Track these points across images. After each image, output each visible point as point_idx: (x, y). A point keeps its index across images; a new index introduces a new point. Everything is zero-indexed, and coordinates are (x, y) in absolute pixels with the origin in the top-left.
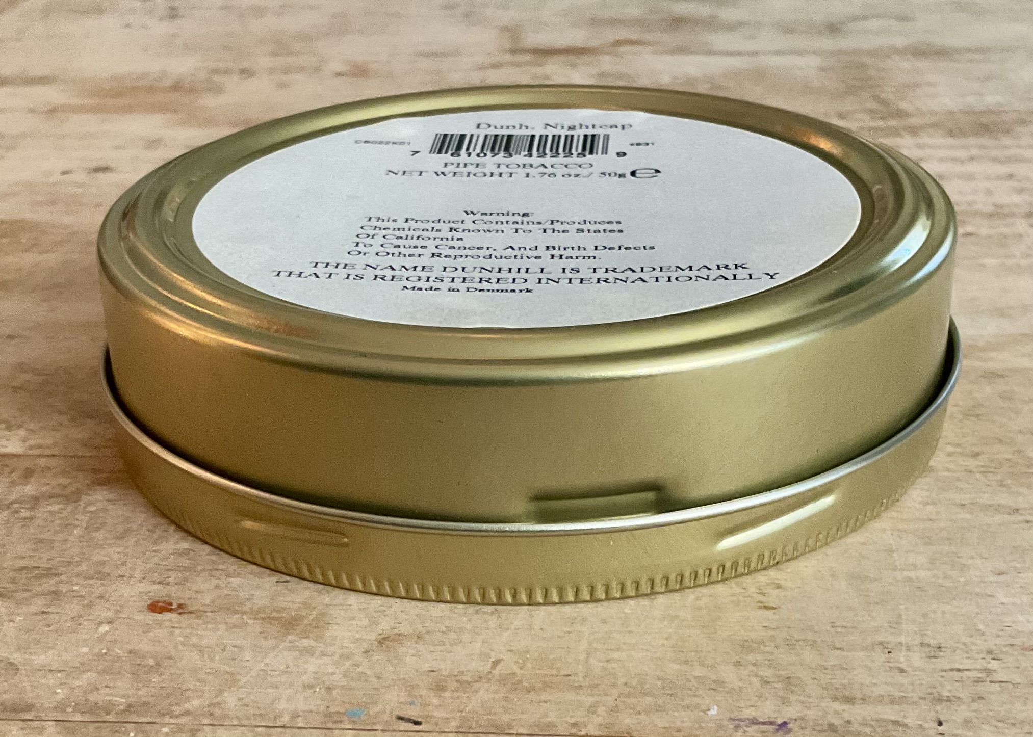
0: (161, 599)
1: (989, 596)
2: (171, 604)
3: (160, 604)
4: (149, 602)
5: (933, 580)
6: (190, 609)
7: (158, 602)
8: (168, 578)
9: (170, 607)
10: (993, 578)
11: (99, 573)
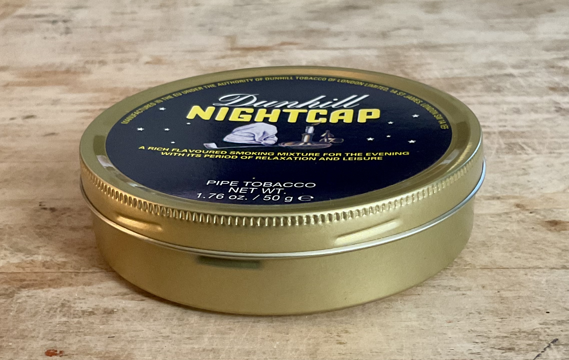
0: (52, 349)
1: (444, 334)
2: (56, 351)
3: (52, 351)
4: (46, 351)
5: (418, 326)
6: (66, 353)
7: (50, 350)
8: (55, 337)
9: (56, 353)
10: (446, 325)
11: (22, 335)
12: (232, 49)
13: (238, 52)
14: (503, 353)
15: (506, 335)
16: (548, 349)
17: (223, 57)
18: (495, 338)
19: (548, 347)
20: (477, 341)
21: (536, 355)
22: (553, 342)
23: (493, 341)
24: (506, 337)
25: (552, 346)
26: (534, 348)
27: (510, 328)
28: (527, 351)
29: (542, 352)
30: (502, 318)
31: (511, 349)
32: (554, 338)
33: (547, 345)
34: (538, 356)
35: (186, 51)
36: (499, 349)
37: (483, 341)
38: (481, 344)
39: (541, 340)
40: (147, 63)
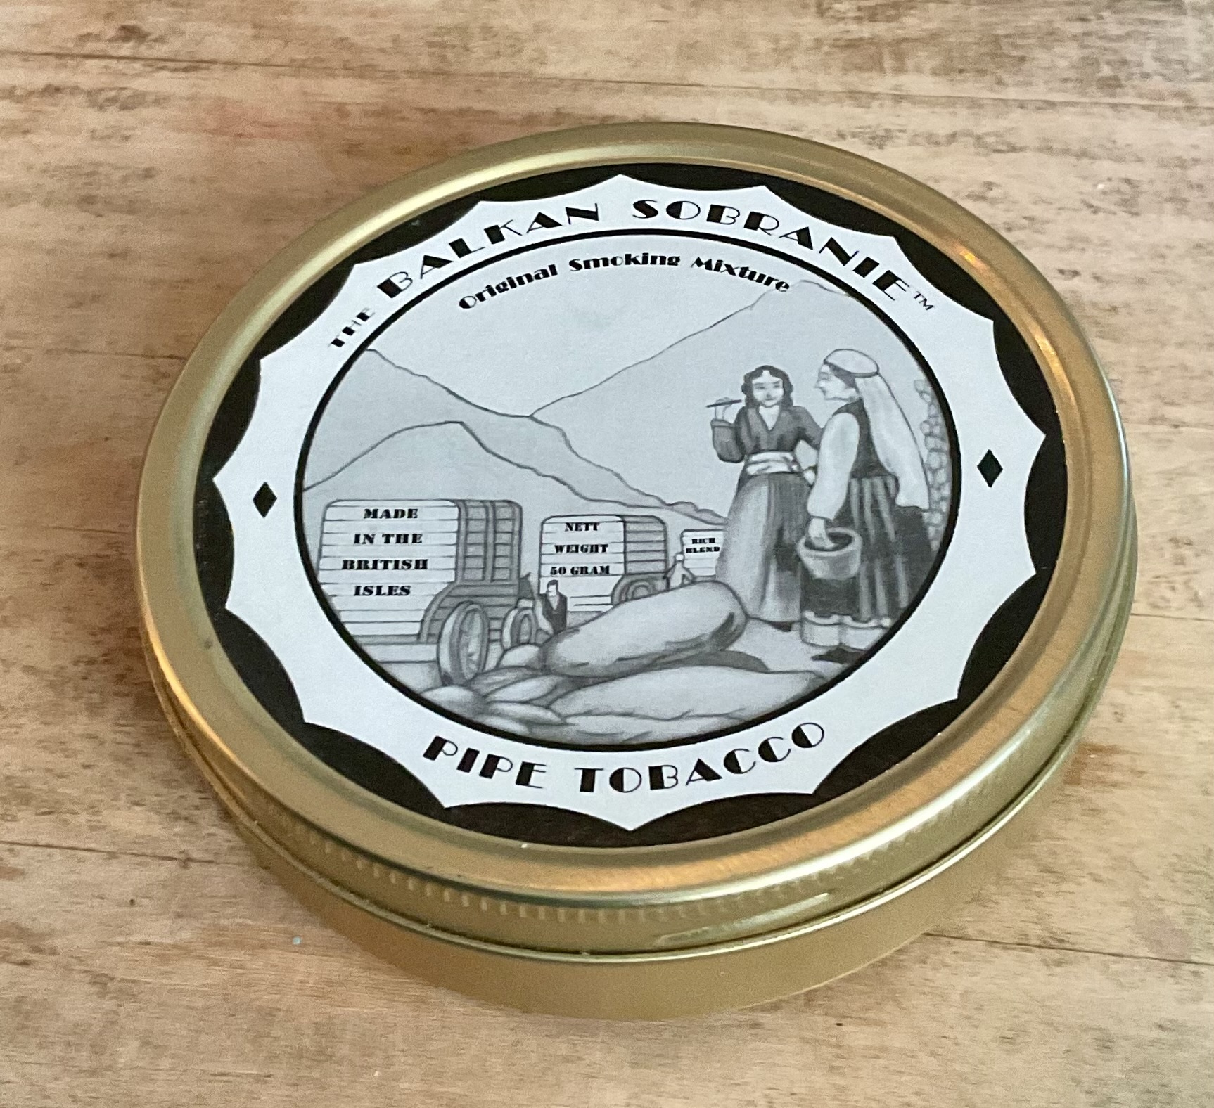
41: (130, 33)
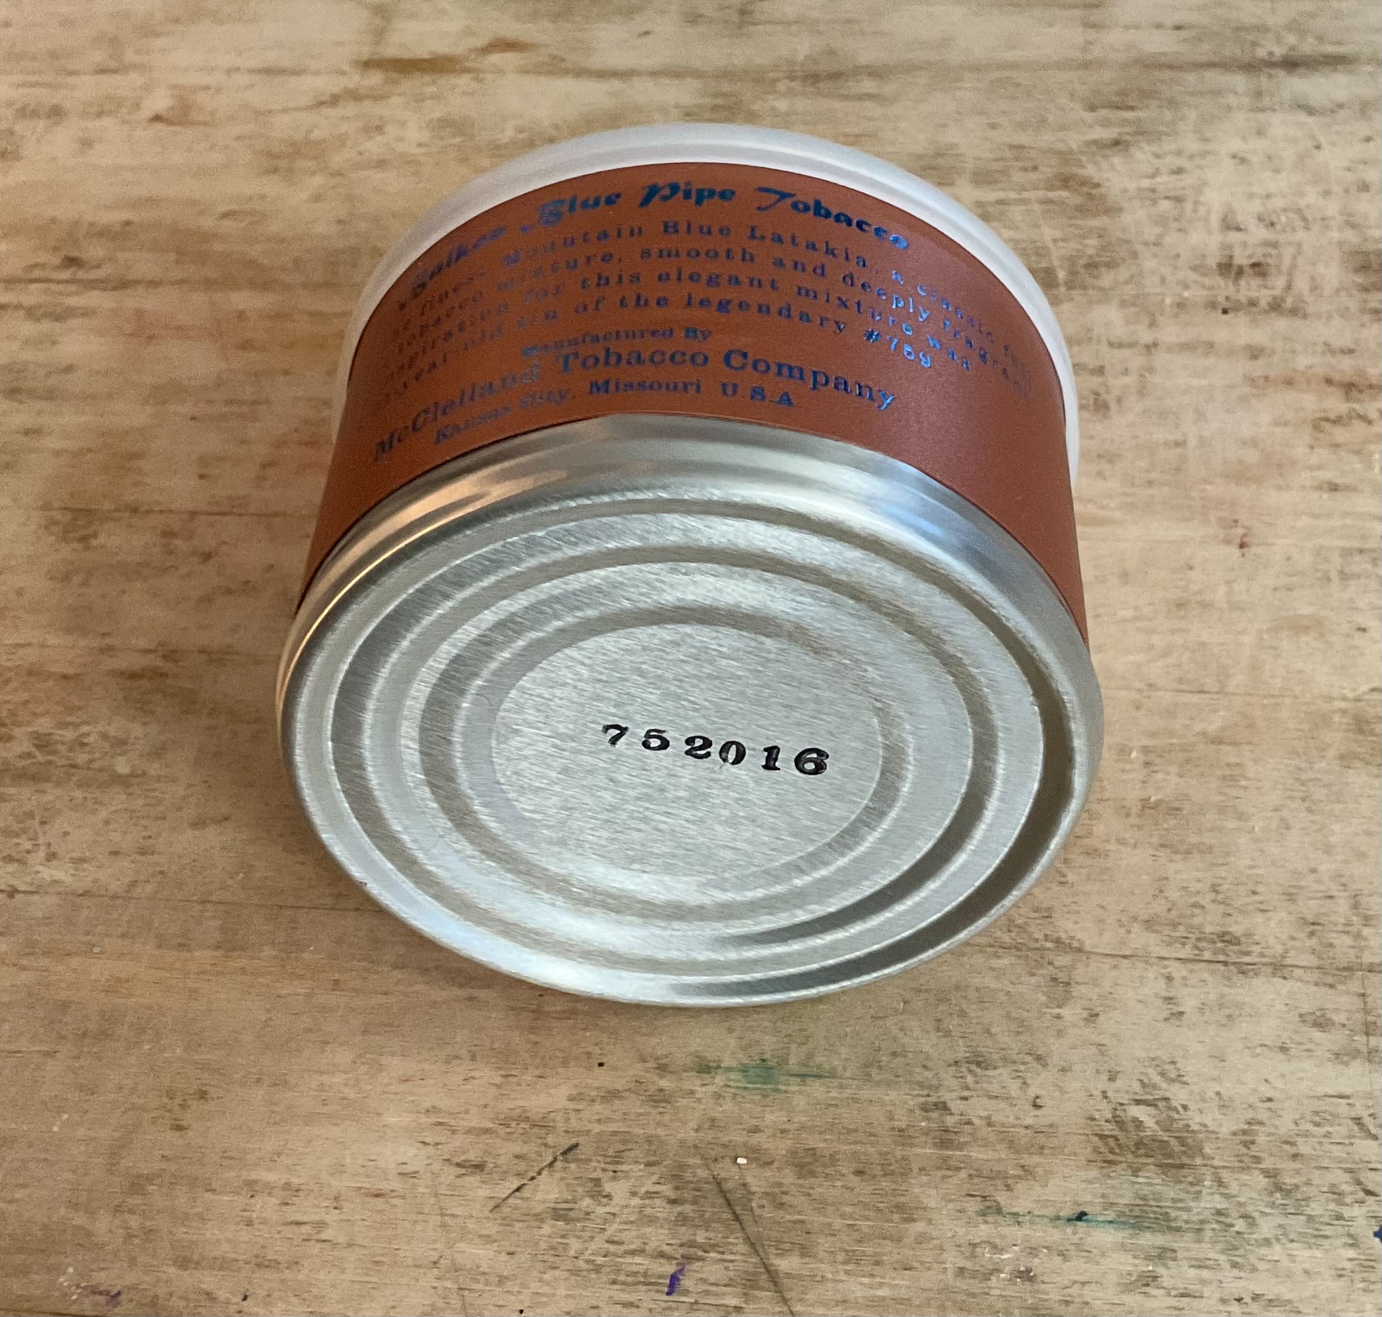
12: (368, 65)
13: (375, 79)
14: (458, 1176)
15: (489, 1125)
16: (545, 1172)
17: (335, 100)
18: (466, 1133)
19: (551, 1165)
20: (428, 1140)
21: (515, 1187)
22: (564, 1153)
23: (458, 1141)
24: (486, 1131)
25: (558, 1164)
26: (522, 1166)
27: (507, 1105)
28: (504, 1176)
29: (533, 1178)
30: (508, 1076)
31: (479, 1167)
32: (574, 1141)
33: (550, 1159)
34: (518, 1190)
35: (259, 71)
36: (458, 1165)
37: (438, 1140)
38: (430, 1149)
39: (546, 1145)
40: (157, 118)
41: (71, 262)
